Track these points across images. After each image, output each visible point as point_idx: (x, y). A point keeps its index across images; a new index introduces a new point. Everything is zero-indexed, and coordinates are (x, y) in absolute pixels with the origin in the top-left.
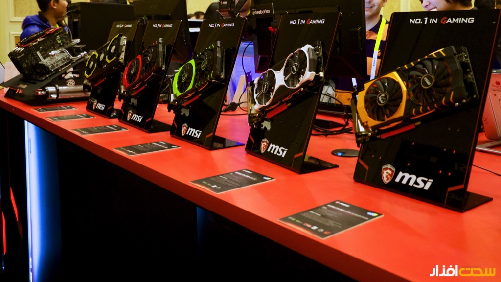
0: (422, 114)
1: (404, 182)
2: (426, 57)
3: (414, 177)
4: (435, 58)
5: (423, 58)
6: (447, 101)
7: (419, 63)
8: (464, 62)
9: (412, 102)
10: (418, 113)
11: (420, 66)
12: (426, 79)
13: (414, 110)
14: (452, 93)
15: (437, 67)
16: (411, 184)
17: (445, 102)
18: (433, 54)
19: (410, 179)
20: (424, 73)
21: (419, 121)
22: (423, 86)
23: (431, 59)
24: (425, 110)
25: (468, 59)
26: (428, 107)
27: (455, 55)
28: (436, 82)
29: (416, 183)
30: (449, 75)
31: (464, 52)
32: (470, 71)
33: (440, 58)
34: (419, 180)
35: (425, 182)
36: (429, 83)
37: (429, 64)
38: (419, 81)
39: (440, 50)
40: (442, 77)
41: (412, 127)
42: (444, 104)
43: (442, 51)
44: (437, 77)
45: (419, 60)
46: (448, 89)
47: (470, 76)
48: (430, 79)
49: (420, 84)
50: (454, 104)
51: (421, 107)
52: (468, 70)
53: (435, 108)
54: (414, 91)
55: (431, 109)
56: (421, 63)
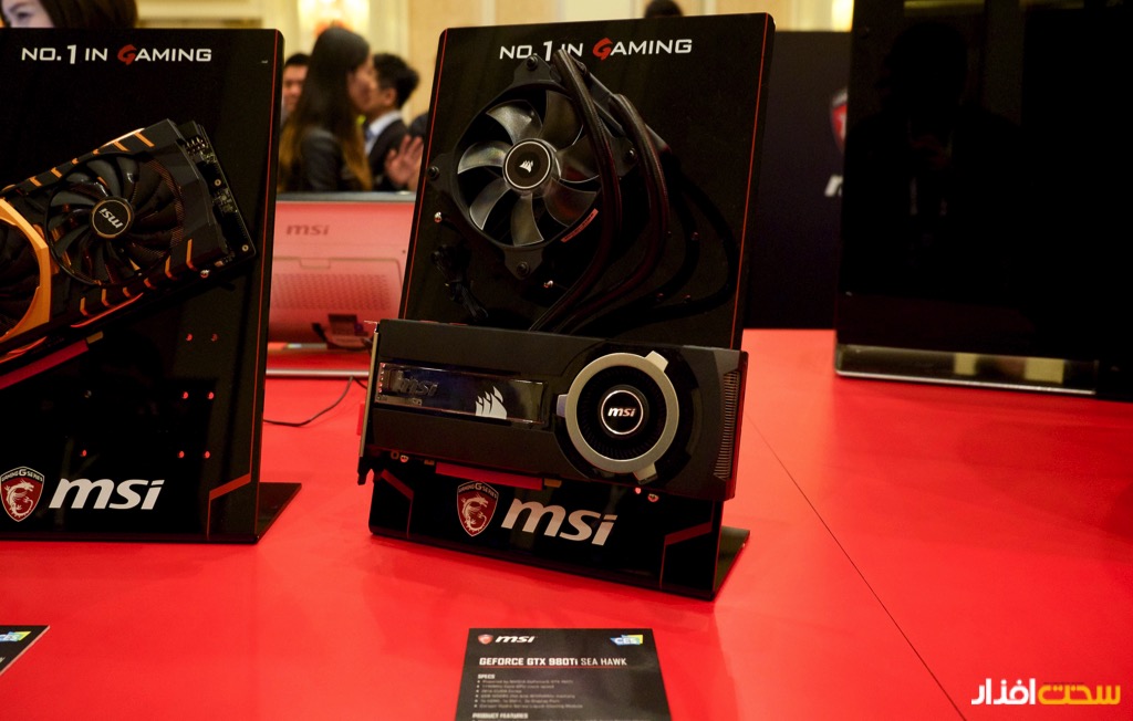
0: (107, 309)
1: (79, 503)
2: (96, 152)
3: (106, 485)
4: (124, 155)
5: (86, 156)
6: (179, 268)
7: (77, 169)
8: (204, 162)
9: (73, 279)
10: (95, 307)
11: (83, 178)
12: (106, 214)
13: (83, 301)
14: (190, 242)
15: (135, 178)
16: (101, 503)
17: (171, 270)
18: (115, 141)
19: (95, 493)
20: (96, 197)
21: (96, 332)
22: (100, 233)
23: (112, 157)
24: (115, 298)
25: (213, 155)
26: (125, 290)
27: (181, 142)
28: (136, 220)
29: (116, 498)
30: (170, 198)
31: (200, 138)
32: (223, 186)
33: (139, 155)
34: (124, 489)
35: (142, 491)
36: (116, 224)
37: (106, 169)
38: (84, 219)
39: (137, 132)
40: (152, 203)
41: (78, 349)
42: (169, 275)
43: (141, 133)
44: (137, 207)
45: (75, 161)
46: (176, 235)
47: (224, 198)
48: (118, 212)
49: (91, 228)
50: (199, 273)
51: (104, 291)
52: (218, 183)
53: (144, 289)
54: (73, 250)
55: (134, 294)
56: (81, 168)
